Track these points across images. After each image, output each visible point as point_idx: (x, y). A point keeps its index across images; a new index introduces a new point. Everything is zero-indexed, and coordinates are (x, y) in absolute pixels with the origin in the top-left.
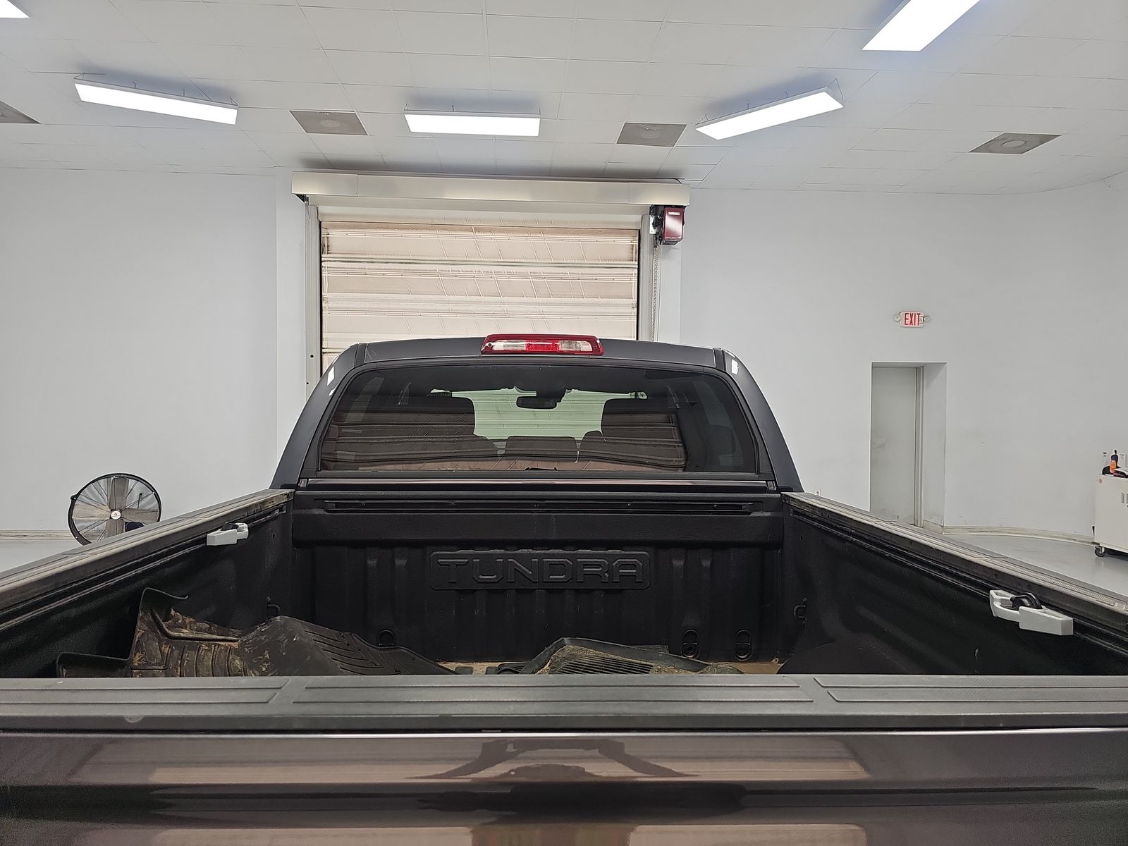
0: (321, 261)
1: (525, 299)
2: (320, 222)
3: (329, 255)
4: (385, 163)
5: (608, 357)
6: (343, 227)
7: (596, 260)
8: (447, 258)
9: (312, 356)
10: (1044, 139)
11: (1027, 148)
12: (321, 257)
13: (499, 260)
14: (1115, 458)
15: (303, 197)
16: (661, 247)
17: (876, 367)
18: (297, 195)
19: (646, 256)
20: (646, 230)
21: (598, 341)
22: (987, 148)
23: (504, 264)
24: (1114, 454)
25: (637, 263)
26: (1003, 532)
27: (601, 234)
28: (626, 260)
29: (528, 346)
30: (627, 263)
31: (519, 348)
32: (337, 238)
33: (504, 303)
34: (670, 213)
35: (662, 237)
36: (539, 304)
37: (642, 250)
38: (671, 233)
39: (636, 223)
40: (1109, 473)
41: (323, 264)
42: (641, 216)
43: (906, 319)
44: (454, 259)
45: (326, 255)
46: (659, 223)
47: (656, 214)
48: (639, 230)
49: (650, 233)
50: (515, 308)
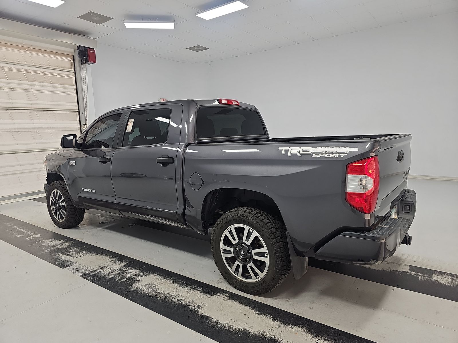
1: (21, 82)
7: (55, 66)
13: (5, 61)
19: (77, 67)
20: (76, 56)
23: (7, 63)
25: (74, 70)
27: (56, 55)
28: (69, 68)
30: (69, 70)
33: (10, 83)
36: (29, 85)
37: (75, 65)
39: (72, 52)
48: (73, 56)
49: (78, 58)
50: (16, 86)
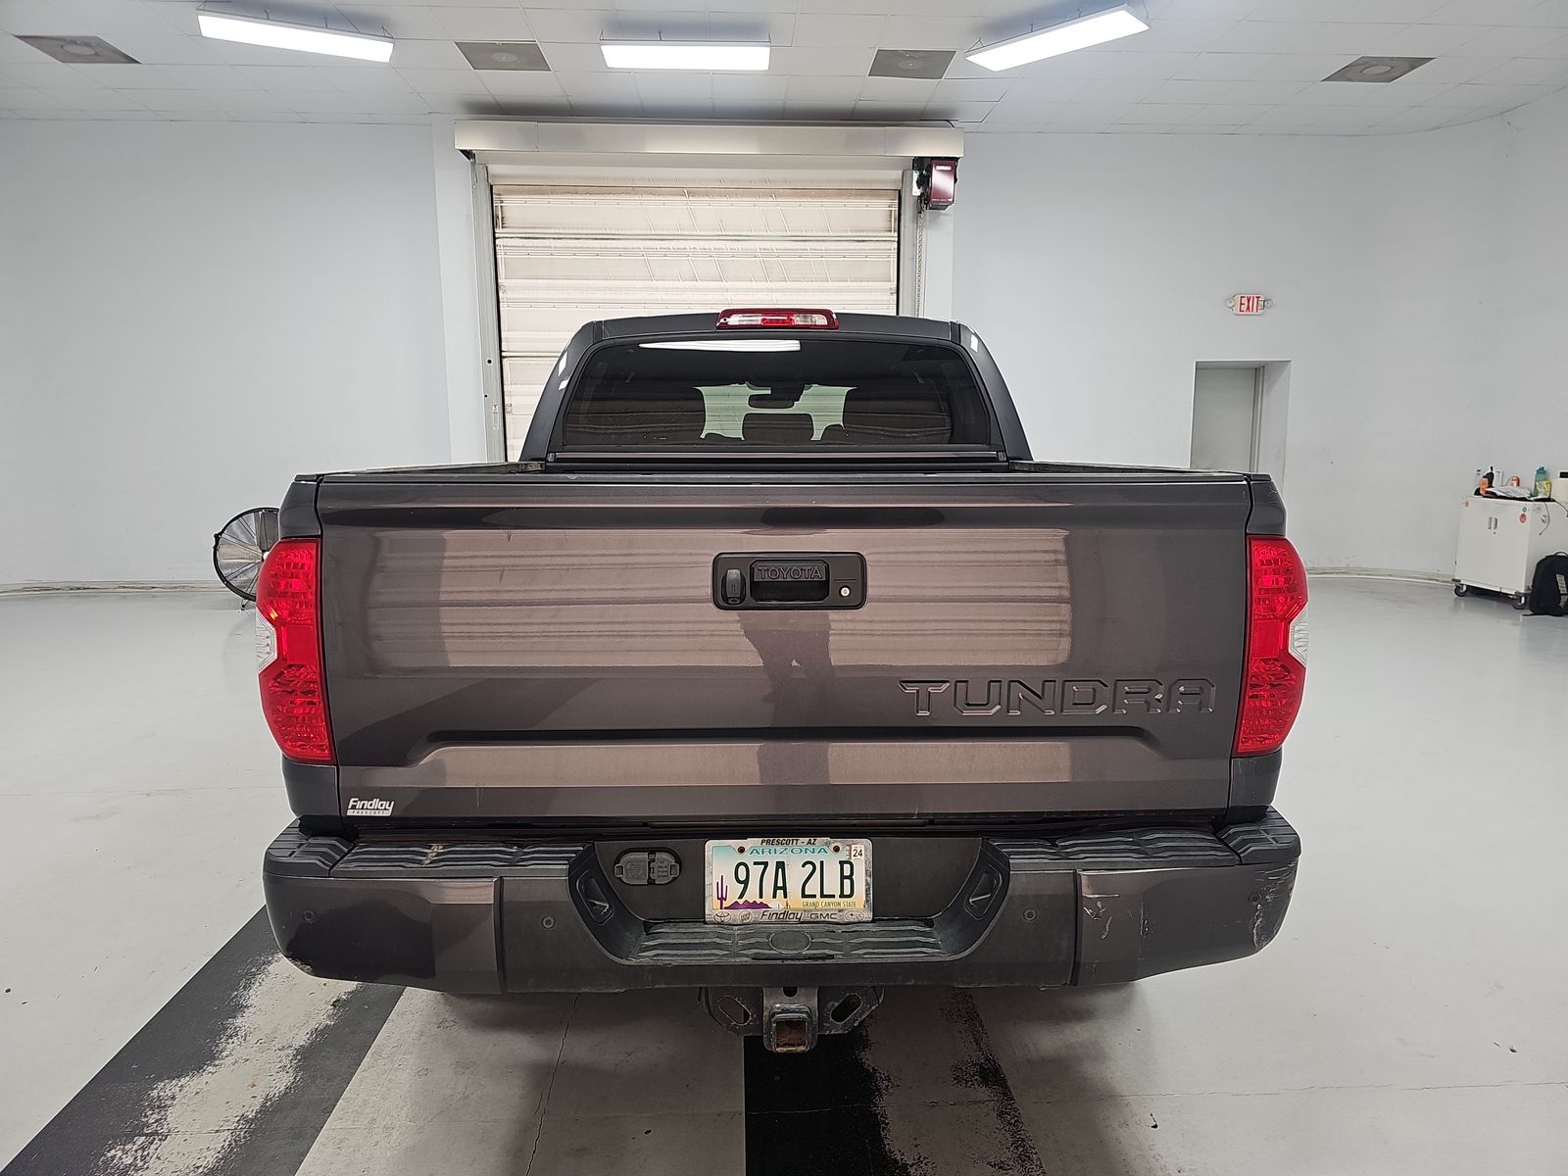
0: (495, 238)
1: (754, 285)
2: (491, 186)
3: (504, 230)
4: (571, 106)
5: (843, 332)
6: (520, 193)
7: (844, 231)
8: (653, 232)
9: (490, 362)
10: (1415, 63)
11: (1396, 74)
12: (494, 233)
13: (720, 233)
14: (1490, 477)
15: (468, 154)
16: (928, 212)
17: (1201, 368)
18: (462, 151)
19: (907, 224)
20: (908, 190)
21: (834, 316)
22: (1343, 75)
23: (726, 238)
24: (1490, 471)
25: (896, 234)
26: (1351, 574)
27: (850, 196)
28: (881, 231)
29: (763, 320)
30: (883, 234)
31: (755, 323)
32: (515, 207)
33: (727, 290)
34: (939, 168)
35: (930, 200)
36: (772, 290)
37: (902, 217)
38: (941, 195)
39: (895, 181)
40: (1480, 494)
41: (497, 241)
42: (900, 172)
43: (1241, 304)
44: (661, 233)
45: (501, 230)
46: (925, 181)
47: (920, 169)
48: (900, 191)
49: (914, 194)
50: (741, 296)
